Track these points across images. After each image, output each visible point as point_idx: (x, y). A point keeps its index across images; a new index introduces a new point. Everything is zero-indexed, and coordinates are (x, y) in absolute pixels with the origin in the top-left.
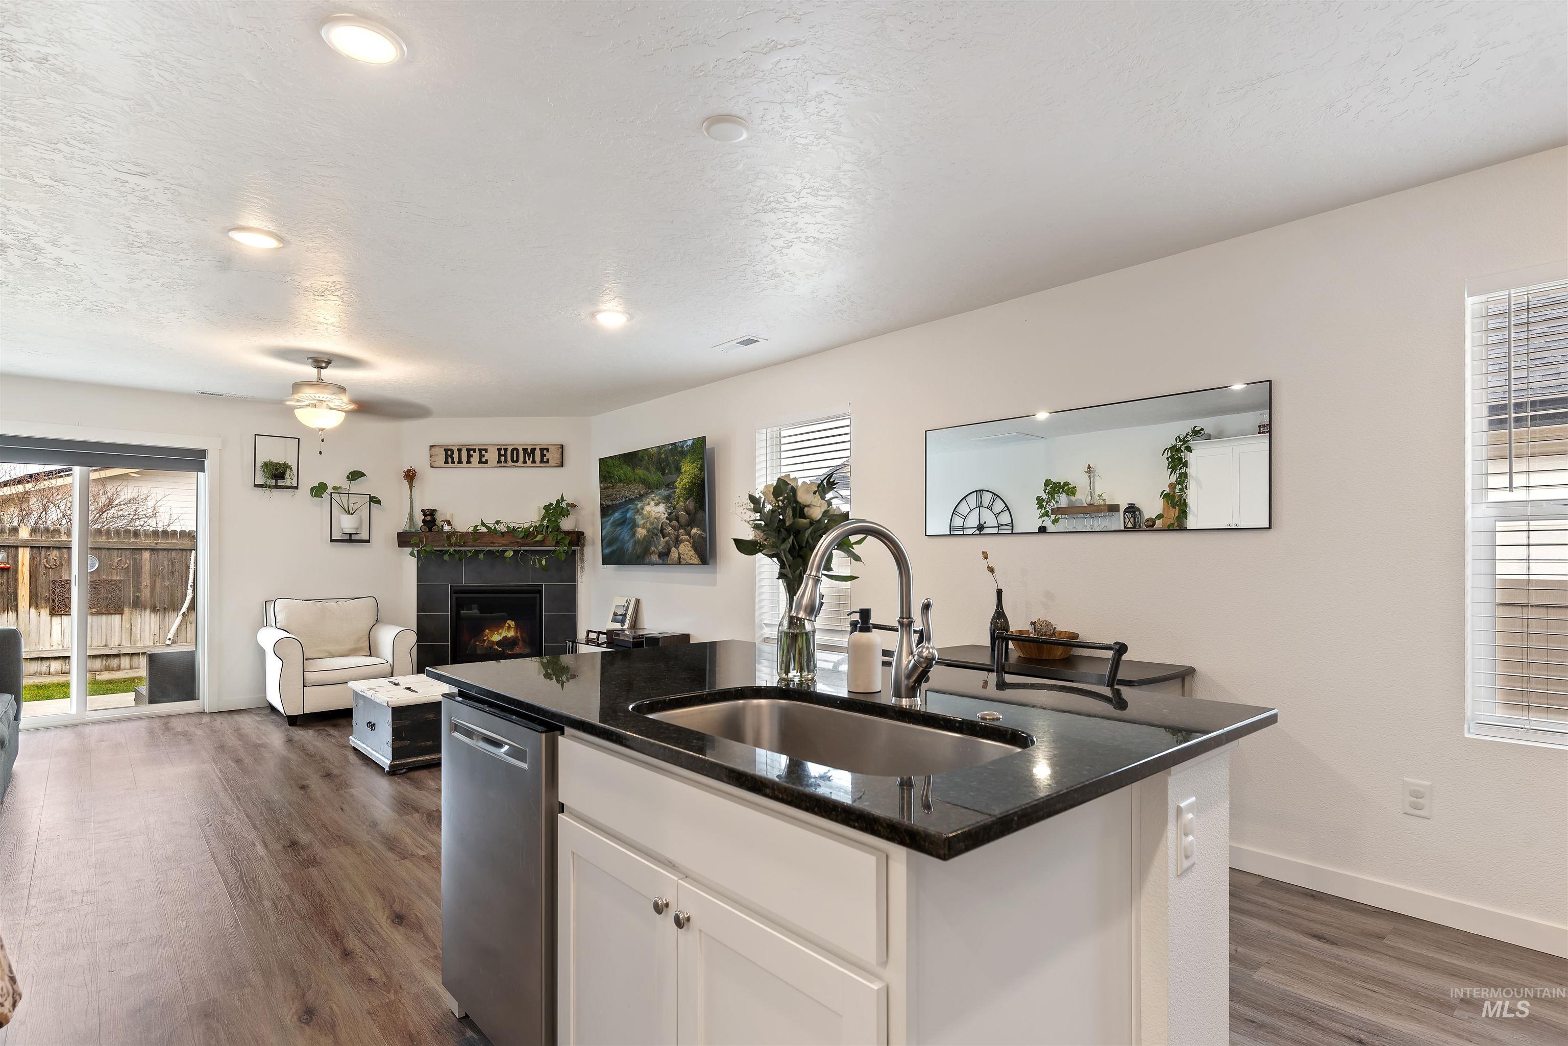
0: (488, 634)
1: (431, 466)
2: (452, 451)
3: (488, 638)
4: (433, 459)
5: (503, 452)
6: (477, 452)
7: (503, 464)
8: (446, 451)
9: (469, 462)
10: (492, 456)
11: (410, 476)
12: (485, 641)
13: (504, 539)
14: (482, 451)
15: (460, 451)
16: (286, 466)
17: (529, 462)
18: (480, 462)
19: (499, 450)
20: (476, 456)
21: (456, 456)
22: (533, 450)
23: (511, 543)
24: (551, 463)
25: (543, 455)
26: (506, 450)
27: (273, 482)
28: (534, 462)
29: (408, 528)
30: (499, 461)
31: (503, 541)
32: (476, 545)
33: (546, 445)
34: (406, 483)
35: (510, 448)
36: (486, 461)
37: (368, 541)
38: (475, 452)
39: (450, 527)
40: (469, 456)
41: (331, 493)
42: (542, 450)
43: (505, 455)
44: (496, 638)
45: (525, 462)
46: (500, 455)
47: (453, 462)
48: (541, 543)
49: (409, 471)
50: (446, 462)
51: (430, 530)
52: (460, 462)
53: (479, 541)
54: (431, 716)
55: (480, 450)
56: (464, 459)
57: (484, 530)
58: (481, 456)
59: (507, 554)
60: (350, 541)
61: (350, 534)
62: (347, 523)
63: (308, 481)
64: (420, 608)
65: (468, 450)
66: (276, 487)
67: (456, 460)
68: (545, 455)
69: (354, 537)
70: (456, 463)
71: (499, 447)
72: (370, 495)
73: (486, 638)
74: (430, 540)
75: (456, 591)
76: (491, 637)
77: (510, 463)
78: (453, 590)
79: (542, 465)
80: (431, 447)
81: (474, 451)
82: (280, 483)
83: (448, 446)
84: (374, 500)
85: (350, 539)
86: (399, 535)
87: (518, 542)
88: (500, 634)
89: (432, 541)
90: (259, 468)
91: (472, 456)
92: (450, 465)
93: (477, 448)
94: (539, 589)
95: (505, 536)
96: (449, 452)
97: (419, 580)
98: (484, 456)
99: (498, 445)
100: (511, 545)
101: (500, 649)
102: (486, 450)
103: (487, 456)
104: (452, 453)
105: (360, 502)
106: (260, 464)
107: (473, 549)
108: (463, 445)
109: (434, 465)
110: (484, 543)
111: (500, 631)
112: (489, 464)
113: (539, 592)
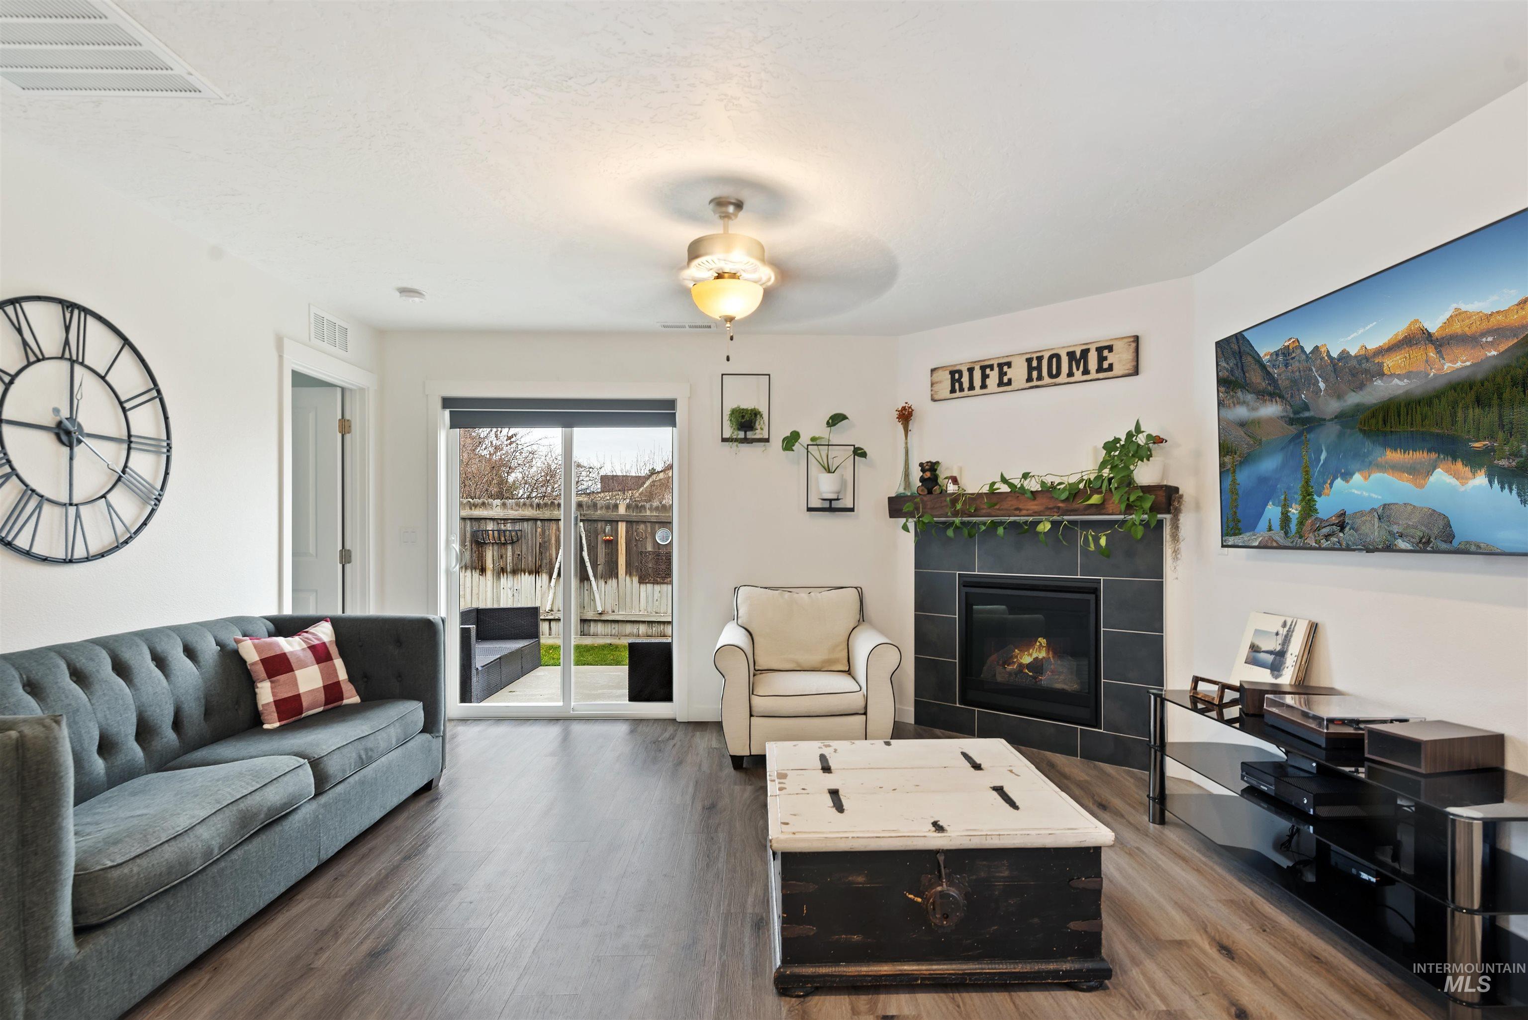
0: (1018, 654)
1: (934, 400)
2: (960, 372)
3: (1018, 660)
4: (936, 387)
5: (1035, 364)
6: (996, 369)
7: (1035, 383)
8: (952, 373)
9: (984, 386)
10: (1018, 373)
11: (905, 416)
12: (1014, 663)
13: (1036, 502)
14: (1003, 366)
15: (971, 370)
16: (755, 414)
17: (1078, 375)
18: (1001, 384)
19: (1029, 361)
20: (994, 376)
21: (965, 380)
22: (1085, 353)
23: (1048, 509)
24: (1117, 371)
25: (1101, 359)
26: (1040, 359)
27: (741, 435)
28: (1086, 372)
29: (901, 490)
30: (1029, 379)
31: (1034, 506)
32: (993, 513)
33: (1107, 341)
34: (900, 427)
35: (1046, 356)
36: (1010, 381)
37: (852, 510)
38: (992, 369)
39: (956, 487)
40: (985, 377)
41: (808, 445)
42: (1100, 350)
43: (1039, 368)
44: (1026, 659)
45: (1070, 374)
46: (1030, 369)
47: (962, 389)
48: (1099, 508)
49: (904, 408)
50: (953, 391)
51: (930, 492)
52: (971, 387)
53: (997, 507)
54: (860, 879)
55: (1000, 366)
56: (977, 382)
57: (1005, 488)
58: (1002, 374)
59: (1041, 527)
60: (831, 509)
61: (831, 500)
62: (826, 485)
63: (779, 433)
64: (920, 605)
65: (983, 368)
66: (745, 440)
67: (966, 385)
68: (1106, 358)
69: (835, 504)
70: (966, 389)
71: (1028, 356)
72: (854, 446)
73: (1015, 660)
74: (929, 507)
75: (967, 583)
76: (1021, 658)
77: (1047, 380)
78: (961, 582)
79: (1101, 375)
80: (933, 371)
81: (991, 367)
82: (750, 435)
83: (955, 365)
84: (859, 453)
85: (831, 507)
86: (891, 500)
87: (1059, 508)
88: (1031, 655)
89: (932, 508)
90: (726, 417)
91: (988, 376)
92: (958, 394)
93: (995, 363)
94: (1095, 585)
95: (1037, 499)
96: (955, 375)
97: (918, 565)
98: (1006, 374)
99: (1027, 353)
100: (1047, 513)
101: (1031, 674)
102: (1009, 364)
103: (1010, 373)
104: (961, 376)
105: (841, 456)
106: (727, 413)
107: (989, 520)
108: (975, 362)
109: (936, 397)
110: (1007, 510)
111: (1031, 651)
112: (1014, 385)
113: (1095, 591)
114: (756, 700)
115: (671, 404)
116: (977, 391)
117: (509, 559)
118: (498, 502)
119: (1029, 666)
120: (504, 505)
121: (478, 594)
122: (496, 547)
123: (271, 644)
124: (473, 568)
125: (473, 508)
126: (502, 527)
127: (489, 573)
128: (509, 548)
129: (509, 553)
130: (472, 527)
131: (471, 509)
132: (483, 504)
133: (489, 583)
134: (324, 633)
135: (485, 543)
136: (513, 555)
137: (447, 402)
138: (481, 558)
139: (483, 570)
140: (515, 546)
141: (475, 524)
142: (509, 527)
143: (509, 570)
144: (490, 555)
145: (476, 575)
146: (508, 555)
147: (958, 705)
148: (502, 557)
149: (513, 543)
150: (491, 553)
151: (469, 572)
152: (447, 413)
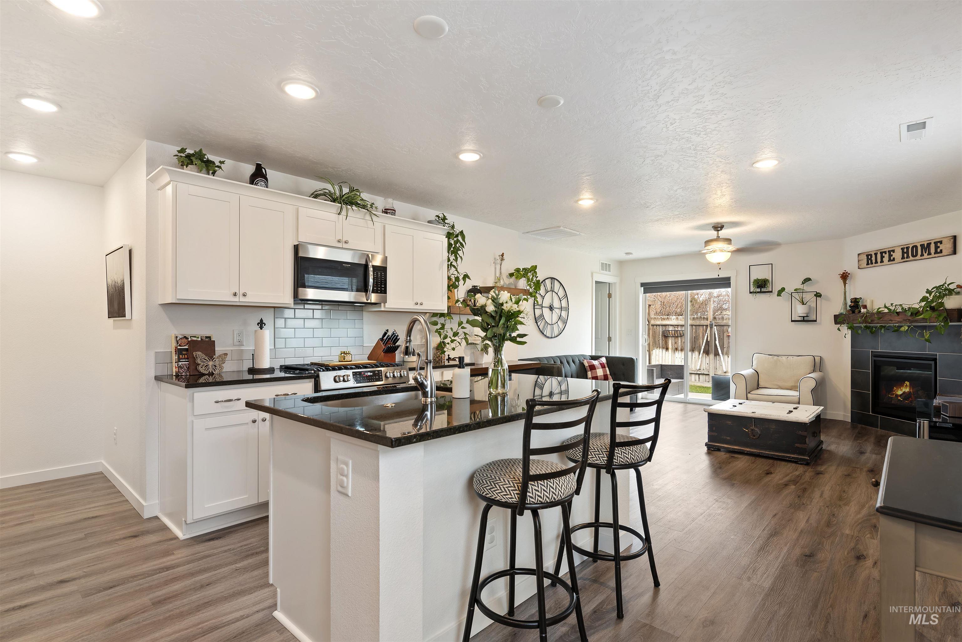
0: (895, 389)
2: (871, 255)
3: (895, 392)
4: (860, 262)
5: (905, 250)
6: (887, 253)
7: (906, 260)
8: (867, 256)
9: (882, 261)
10: (898, 255)
11: (845, 277)
12: (894, 394)
14: (891, 252)
15: (876, 254)
16: (768, 280)
17: (926, 255)
18: (890, 260)
19: (903, 249)
20: (886, 256)
21: (873, 259)
22: (929, 244)
23: (904, 320)
24: (944, 253)
25: (937, 247)
26: (908, 248)
27: (759, 290)
28: (930, 254)
29: (842, 311)
30: (903, 258)
31: (898, 319)
32: (880, 322)
33: (939, 238)
34: (841, 281)
35: (911, 246)
36: (894, 259)
37: (816, 321)
38: (886, 253)
39: (866, 310)
40: (882, 257)
41: (792, 293)
42: (936, 243)
43: (907, 253)
44: (900, 393)
45: (922, 255)
46: (903, 253)
47: (872, 263)
48: (926, 319)
49: (844, 273)
50: (868, 264)
51: (853, 312)
52: (876, 262)
53: (881, 319)
55: (889, 252)
56: (879, 260)
57: (886, 311)
58: (890, 256)
59: (902, 329)
60: (803, 321)
61: (804, 317)
62: (800, 310)
63: (777, 288)
64: (853, 366)
65: (881, 253)
66: (761, 292)
67: (874, 261)
68: (939, 247)
69: (805, 319)
70: (874, 263)
71: (902, 247)
72: (816, 292)
74: (851, 319)
75: (875, 355)
77: (911, 258)
78: (873, 354)
79: (937, 255)
80: (859, 255)
81: (885, 253)
82: (763, 290)
83: (869, 252)
84: (818, 295)
85: (805, 320)
86: (836, 317)
87: (909, 319)
88: (902, 390)
89: (853, 320)
90: (752, 284)
91: (884, 257)
92: (870, 265)
93: (887, 250)
94: (935, 357)
95: (900, 316)
96: (869, 257)
97: (853, 346)
98: (892, 255)
99: (902, 245)
100: (904, 322)
101: (903, 400)
102: (893, 251)
103: (894, 255)
104: (871, 257)
105: (809, 297)
106: (752, 281)
107: (879, 325)
108: (878, 250)
109: (860, 267)
110: (885, 321)
111: (902, 388)
112: (896, 261)
113: (935, 360)
114: (749, 395)
115: (728, 279)
116: (879, 264)
117: (679, 344)
118: (674, 317)
119: (902, 396)
120: (677, 318)
121: (665, 360)
122: (673, 338)
123: (591, 362)
124: (663, 348)
125: (663, 320)
126: (676, 329)
127: (670, 350)
128: (680, 338)
129: (680, 341)
130: (662, 329)
131: (662, 321)
132: (668, 318)
133: (670, 355)
134: (604, 360)
135: (668, 336)
136: (681, 342)
137: (642, 284)
138: (666, 343)
139: (667, 349)
140: (683, 338)
141: (664, 328)
142: (679, 329)
143: (679, 349)
144: (670, 342)
145: (664, 351)
146: (679, 342)
147: (871, 414)
148: (676, 343)
149: (681, 336)
150: (671, 341)
151: (661, 349)
152: (642, 288)
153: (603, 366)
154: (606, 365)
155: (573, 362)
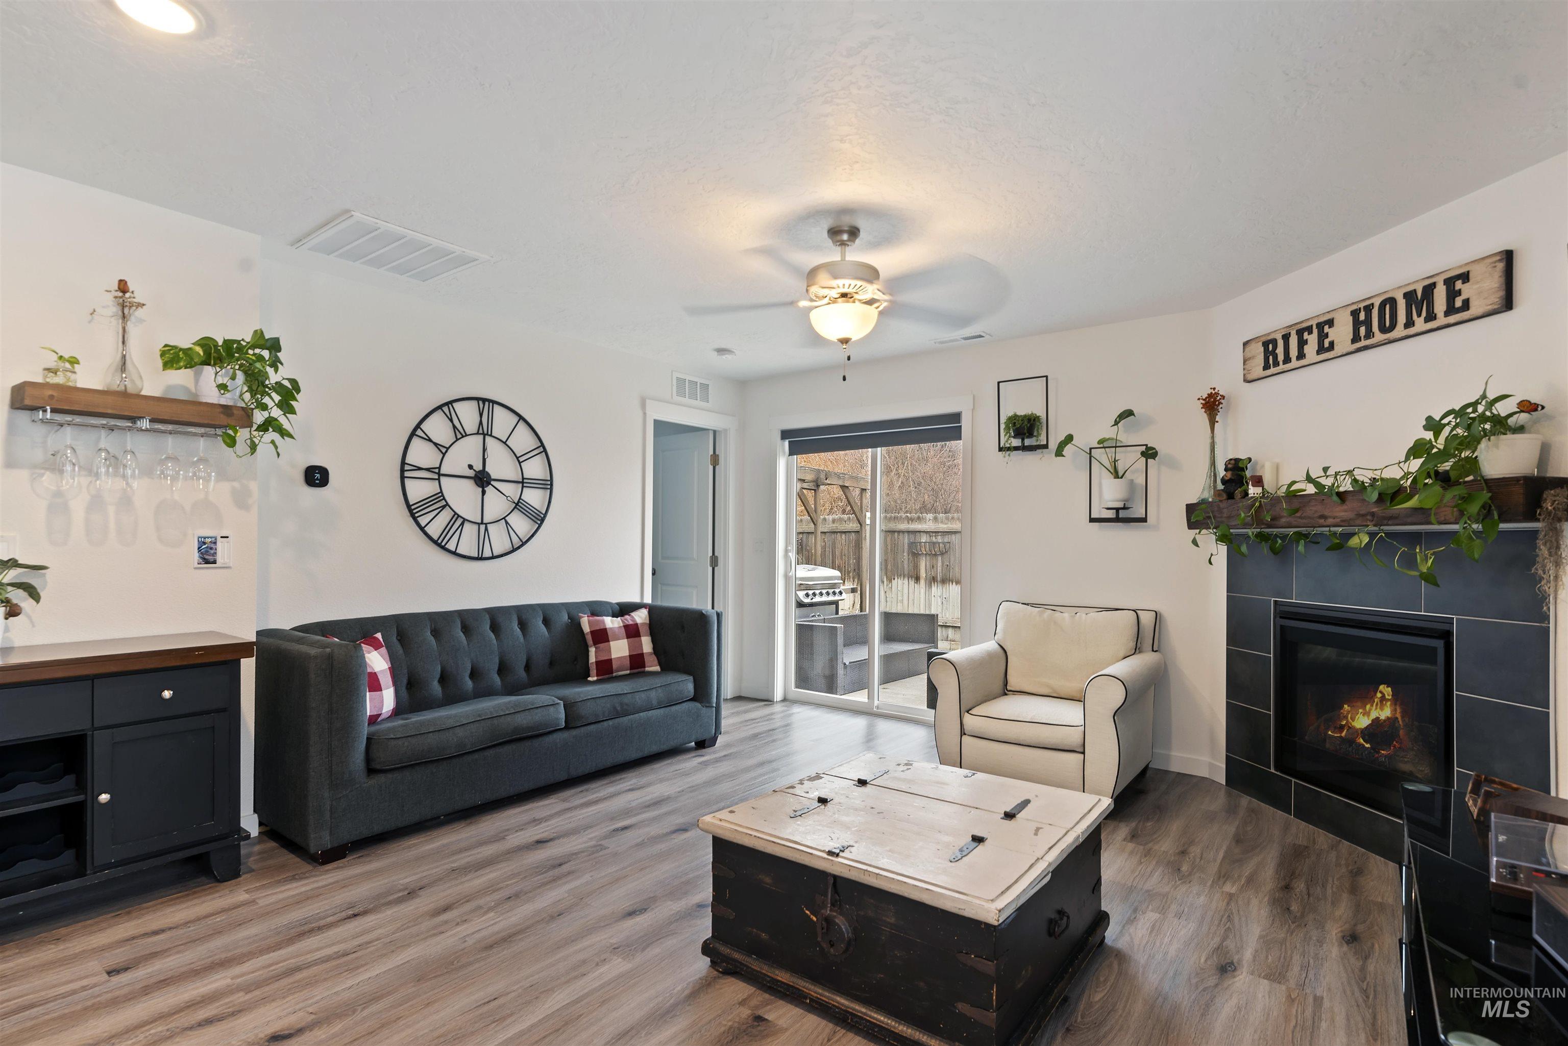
0: (1348, 712)
1: (1246, 381)
2: (1274, 342)
3: (1348, 721)
4: (1250, 364)
5: (1362, 316)
6: (1315, 331)
7: (1363, 343)
8: (1265, 344)
9: (1301, 356)
10: (1341, 333)
11: (1212, 405)
12: (1342, 725)
13: (1345, 507)
14: (1324, 326)
15: (1286, 338)
16: (1033, 419)
17: (1420, 324)
18: (1321, 350)
19: (1355, 314)
20: (1312, 340)
21: (1280, 351)
22: (1429, 290)
23: (1359, 515)
24: (1475, 309)
25: (1452, 294)
26: (1368, 309)
27: (1016, 442)
28: (1431, 317)
29: (1203, 495)
30: (1356, 338)
31: (1342, 512)
32: (1294, 523)
33: (1461, 267)
34: (1205, 417)
35: (1377, 302)
36: (1332, 344)
37: (1144, 520)
38: (1311, 332)
39: (1259, 490)
40: (1302, 343)
41: (1091, 449)
42: (1450, 282)
43: (1368, 323)
44: (1362, 722)
45: (1409, 323)
46: (1356, 324)
47: (1276, 364)
48: (1421, 514)
49: (1210, 395)
50: (1266, 367)
51: (1231, 496)
52: (1287, 360)
53: (1298, 514)
55: (1320, 326)
56: (1294, 352)
57: (1311, 489)
58: (1322, 336)
59: (1354, 542)
60: (1117, 520)
61: (1117, 510)
62: (1111, 493)
63: (1056, 438)
64: (1232, 638)
65: (1300, 333)
66: (1024, 448)
67: (1281, 358)
68: (1459, 293)
69: (1122, 514)
70: (1281, 363)
71: (1355, 307)
72: (1146, 445)
73: (1344, 723)
74: (1225, 515)
75: (1285, 613)
76: (1353, 720)
77: (1379, 336)
78: (1278, 611)
79: (1452, 319)
80: (1245, 344)
81: (1309, 330)
82: (1027, 442)
83: (1269, 334)
84: (1149, 453)
85: (1120, 517)
86: (1191, 509)
87: (1373, 514)
88: (1368, 714)
89: (1229, 517)
90: (1003, 426)
91: (1306, 342)
92: (1273, 370)
93: (1314, 323)
94: (1446, 627)
95: (1347, 503)
96: (1269, 345)
97: (1230, 589)
98: (1327, 336)
99: (1353, 303)
100: (1358, 522)
101: (1368, 746)
102: (1330, 323)
103: (1332, 334)
104: (1275, 347)
105: (1129, 459)
106: (1003, 420)
107: (1291, 531)
108: (1291, 326)
109: (1250, 377)
110: (1309, 518)
111: (1368, 707)
112: (1338, 350)
113: (1446, 636)
114: (967, 718)
116: (1294, 363)
117: (939, 569)
118: (930, 516)
119: (1367, 733)
120: (935, 519)
122: (928, 558)
124: (910, 577)
125: (910, 522)
126: (934, 539)
127: (922, 582)
128: (940, 558)
129: (940, 564)
130: (909, 539)
131: (908, 523)
132: (919, 518)
133: (923, 591)
135: (918, 553)
136: (942, 565)
137: (785, 434)
138: (916, 567)
139: (917, 579)
140: (946, 556)
141: (912, 536)
142: (939, 539)
143: (939, 579)
144: (923, 564)
145: (912, 583)
146: (939, 566)
147: (1272, 770)
148: (933, 567)
149: (942, 554)
150: (924, 562)
151: (906, 579)
152: (787, 443)
153: (632, 632)
154: (644, 630)
155: (546, 622)
